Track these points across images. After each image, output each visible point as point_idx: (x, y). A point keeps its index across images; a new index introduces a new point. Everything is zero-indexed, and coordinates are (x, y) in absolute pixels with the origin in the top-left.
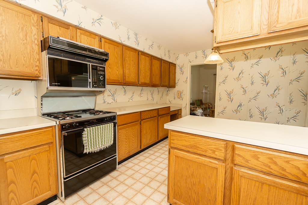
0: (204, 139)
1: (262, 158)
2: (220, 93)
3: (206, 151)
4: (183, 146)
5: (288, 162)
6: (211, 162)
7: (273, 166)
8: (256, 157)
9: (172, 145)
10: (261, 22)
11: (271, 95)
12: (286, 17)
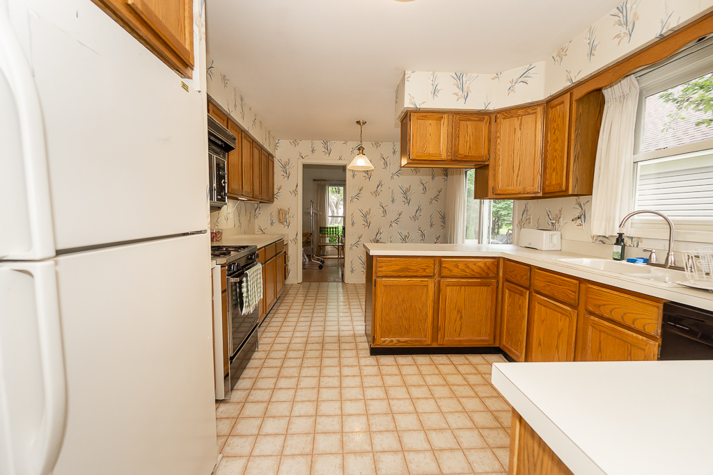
0: (415, 259)
1: (461, 266)
2: (352, 214)
3: (417, 271)
4: (393, 271)
5: (475, 264)
6: (422, 281)
7: (468, 270)
8: (457, 266)
9: (379, 274)
10: (447, 149)
11: (413, 217)
12: (463, 150)
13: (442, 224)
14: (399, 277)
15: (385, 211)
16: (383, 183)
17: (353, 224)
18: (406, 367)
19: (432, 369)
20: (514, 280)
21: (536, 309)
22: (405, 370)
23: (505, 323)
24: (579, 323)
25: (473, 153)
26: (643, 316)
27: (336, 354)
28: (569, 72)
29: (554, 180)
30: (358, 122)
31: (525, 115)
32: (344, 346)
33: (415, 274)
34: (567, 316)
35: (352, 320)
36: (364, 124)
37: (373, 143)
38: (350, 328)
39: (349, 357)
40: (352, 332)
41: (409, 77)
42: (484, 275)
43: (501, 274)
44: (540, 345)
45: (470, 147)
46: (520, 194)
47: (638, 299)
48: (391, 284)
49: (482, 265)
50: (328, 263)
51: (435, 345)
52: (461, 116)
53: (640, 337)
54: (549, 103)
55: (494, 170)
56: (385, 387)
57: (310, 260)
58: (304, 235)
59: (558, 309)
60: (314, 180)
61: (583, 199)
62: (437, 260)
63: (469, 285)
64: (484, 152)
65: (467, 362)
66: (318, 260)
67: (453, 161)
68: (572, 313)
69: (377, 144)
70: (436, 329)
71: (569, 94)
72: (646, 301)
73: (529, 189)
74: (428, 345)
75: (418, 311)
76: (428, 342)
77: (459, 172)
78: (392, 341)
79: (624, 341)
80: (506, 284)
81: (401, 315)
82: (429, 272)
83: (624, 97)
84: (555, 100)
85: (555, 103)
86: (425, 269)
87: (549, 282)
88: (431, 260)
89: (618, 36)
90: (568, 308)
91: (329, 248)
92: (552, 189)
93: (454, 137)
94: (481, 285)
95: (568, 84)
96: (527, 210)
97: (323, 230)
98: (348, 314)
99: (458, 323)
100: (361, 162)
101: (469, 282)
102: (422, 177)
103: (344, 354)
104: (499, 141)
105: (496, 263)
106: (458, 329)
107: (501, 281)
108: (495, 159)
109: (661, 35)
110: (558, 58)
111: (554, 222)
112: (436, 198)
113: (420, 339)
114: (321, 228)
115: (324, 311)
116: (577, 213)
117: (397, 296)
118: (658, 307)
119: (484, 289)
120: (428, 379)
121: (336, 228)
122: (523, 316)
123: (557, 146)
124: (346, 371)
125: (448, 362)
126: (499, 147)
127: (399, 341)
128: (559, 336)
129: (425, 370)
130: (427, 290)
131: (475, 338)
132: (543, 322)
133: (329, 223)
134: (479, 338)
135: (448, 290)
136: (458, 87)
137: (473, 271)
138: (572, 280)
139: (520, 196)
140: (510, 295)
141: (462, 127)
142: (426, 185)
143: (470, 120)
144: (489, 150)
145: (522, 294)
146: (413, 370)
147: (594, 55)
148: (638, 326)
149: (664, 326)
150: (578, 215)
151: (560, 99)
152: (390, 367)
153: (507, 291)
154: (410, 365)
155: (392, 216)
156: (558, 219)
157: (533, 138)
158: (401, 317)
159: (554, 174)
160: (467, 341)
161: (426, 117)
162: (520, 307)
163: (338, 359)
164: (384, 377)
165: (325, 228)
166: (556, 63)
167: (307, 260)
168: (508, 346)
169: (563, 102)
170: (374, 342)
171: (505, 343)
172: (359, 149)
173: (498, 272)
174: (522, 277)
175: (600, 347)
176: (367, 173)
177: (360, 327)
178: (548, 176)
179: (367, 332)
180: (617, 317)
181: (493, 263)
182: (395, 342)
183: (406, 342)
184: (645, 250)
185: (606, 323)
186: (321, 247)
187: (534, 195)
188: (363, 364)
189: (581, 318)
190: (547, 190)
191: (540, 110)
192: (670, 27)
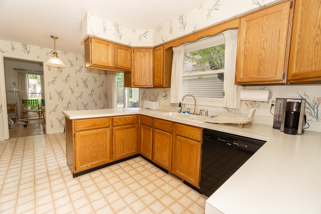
0: (99, 119)
1: (122, 120)
2: (50, 93)
3: (100, 125)
4: (86, 127)
5: (129, 118)
6: (103, 130)
7: (125, 122)
8: (120, 120)
9: (77, 130)
10: (112, 61)
11: (90, 94)
12: (120, 63)
13: (105, 98)
14: (90, 130)
15: (73, 92)
16: (70, 75)
17: (51, 98)
18: (97, 178)
19: (112, 174)
20: (145, 124)
21: (156, 135)
22: (97, 180)
23: (142, 143)
24: (173, 139)
25: (124, 65)
26: (196, 134)
27: (47, 185)
28: (163, 37)
29: (157, 81)
30: (52, 37)
31: (146, 52)
32: (52, 178)
33: (99, 127)
34: (168, 137)
35: (56, 158)
36: (57, 38)
37: (63, 52)
38: (56, 163)
39: (57, 184)
40: (57, 166)
41: (90, 17)
42: (133, 123)
43: (139, 122)
44: (158, 150)
45: (123, 62)
46: (145, 86)
47: (194, 128)
48: (85, 134)
49: (131, 118)
50: (32, 122)
51: (111, 161)
52: (118, 46)
53: (195, 142)
54: (155, 48)
55: (134, 74)
56: (87, 196)
57: (15, 122)
58: (8, 105)
59: (165, 135)
60: (15, 69)
61: (166, 89)
62: (111, 118)
63: (126, 128)
64: (129, 65)
65: (127, 165)
66: (23, 121)
67: (115, 68)
68: (171, 136)
69: (65, 53)
70: (112, 153)
71: (162, 46)
72: (197, 129)
73: (149, 84)
74: (108, 162)
75: (102, 146)
76: (108, 161)
77: (114, 73)
78: (87, 166)
79: (190, 144)
80: (142, 126)
81: (92, 150)
82: (107, 125)
83: (179, 52)
84: (157, 48)
85: (158, 49)
86: (105, 124)
87: (161, 124)
88: (108, 118)
89: (180, 28)
90: (169, 134)
91: (31, 113)
92: (157, 85)
93: (115, 56)
94: (131, 127)
95: (162, 42)
96: (145, 93)
97: (25, 102)
98: (53, 154)
99: (122, 147)
100: (55, 61)
101: (126, 127)
102: (93, 74)
103: (53, 184)
104: (135, 61)
105: (137, 117)
106: (122, 150)
107: (139, 124)
108: (134, 69)
109: (194, 31)
110: (158, 30)
111: (156, 98)
112: (102, 85)
113: (104, 160)
114: (23, 100)
115: (32, 156)
116: (164, 94)
117: (89, 141)
118: (201, 131)
119: (133, 129)
120: (111, 181)
121: (36, 100)
122: (150, 139)
123: (158, 67)
124: (57, 195)
125: (119, 167)
126: (135, 64)
127: (92, 165)
128: (166, 145)
129: (108, 176)
130: (106, 134)
131: (129, 152)
132: (159, 140)
133: (30, 97)
134: (131, 152)
135: (117, 132)
136: (116, 31)
137: (128, 121)
138: (170, 123)
139: (145, 87)
140: (144, 131)
141: (119, 52)
142: (96, 78)
143: (122, 49)
144: (131, 65)
145: (149, 130)
146: (101, 178)
147: (172, 33)
148: (194, 138)
149: (203, 137)
150: (164, 95)
151: (159, 48)
152: (88, 182)
153: (142, 128)
154: (99, 176)
155: (77, 94)
156: (157, 96)
157: (149, 62)
158: (92, 152)
159: (158, 79)
160: (126, 155)
161: (100, 42)
162: (149, 135)
163: (49, 189)
164: (85, 189)
165: (27, 100)
166: (158, 32)
167: (13, 122)
168: (144, 153)
169: (160, 49)
170: (75, 170)
171: (142, 152)
172: (54, 53)
173: (138, 120)
174: (149, 122)
175: (181, 147)
176: (59, 68)
177: (63, 161)
178: (155, 79)
179: (69, 163)
180: (187, 136)
181: (136, 117)
182: (89, 166)
183: (96, 164)
184: (188, 109)
185: (184, 138)
186: (25, 113)
187: (150, 87)
188: (69, 186)
189: (174, 137)
190: (155, 85)
191: (151, 51)
192: (197, 30)
